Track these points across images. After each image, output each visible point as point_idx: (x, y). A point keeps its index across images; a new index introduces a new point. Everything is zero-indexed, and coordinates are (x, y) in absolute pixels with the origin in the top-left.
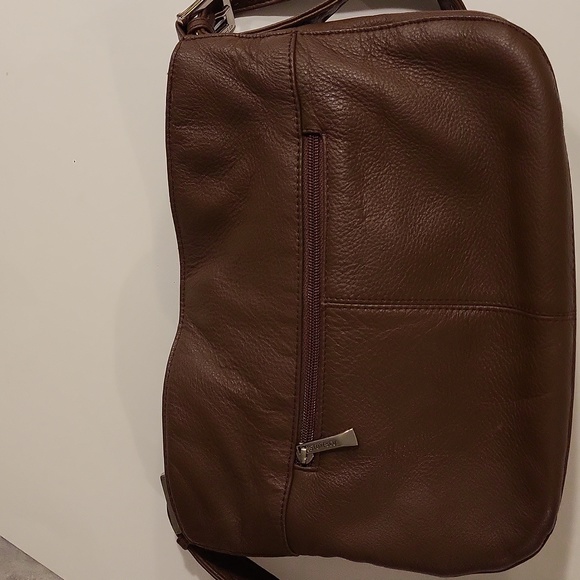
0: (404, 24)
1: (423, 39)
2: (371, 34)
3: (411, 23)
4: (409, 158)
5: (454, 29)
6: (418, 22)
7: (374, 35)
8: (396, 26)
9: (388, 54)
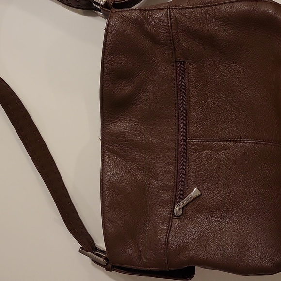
0: (223, 4)
1: (232, 12)
2: (206, 8)
3: (226, 3)
4: (228, 71)
5: (247, 7)
6: (230, 3)
7: (208, 9)
8: (218, 5)
9: (215, 19)
